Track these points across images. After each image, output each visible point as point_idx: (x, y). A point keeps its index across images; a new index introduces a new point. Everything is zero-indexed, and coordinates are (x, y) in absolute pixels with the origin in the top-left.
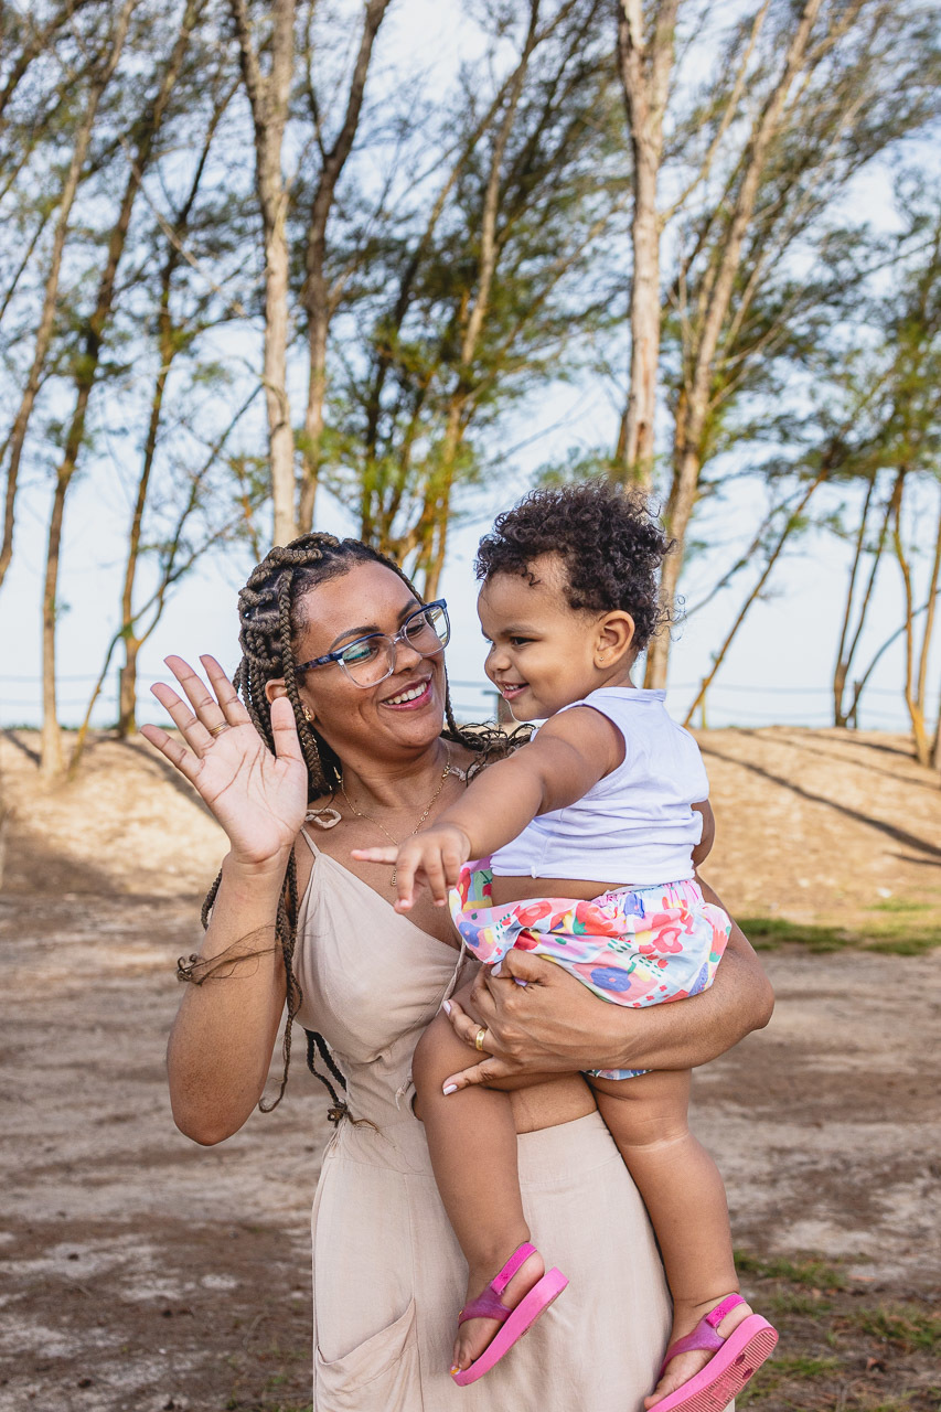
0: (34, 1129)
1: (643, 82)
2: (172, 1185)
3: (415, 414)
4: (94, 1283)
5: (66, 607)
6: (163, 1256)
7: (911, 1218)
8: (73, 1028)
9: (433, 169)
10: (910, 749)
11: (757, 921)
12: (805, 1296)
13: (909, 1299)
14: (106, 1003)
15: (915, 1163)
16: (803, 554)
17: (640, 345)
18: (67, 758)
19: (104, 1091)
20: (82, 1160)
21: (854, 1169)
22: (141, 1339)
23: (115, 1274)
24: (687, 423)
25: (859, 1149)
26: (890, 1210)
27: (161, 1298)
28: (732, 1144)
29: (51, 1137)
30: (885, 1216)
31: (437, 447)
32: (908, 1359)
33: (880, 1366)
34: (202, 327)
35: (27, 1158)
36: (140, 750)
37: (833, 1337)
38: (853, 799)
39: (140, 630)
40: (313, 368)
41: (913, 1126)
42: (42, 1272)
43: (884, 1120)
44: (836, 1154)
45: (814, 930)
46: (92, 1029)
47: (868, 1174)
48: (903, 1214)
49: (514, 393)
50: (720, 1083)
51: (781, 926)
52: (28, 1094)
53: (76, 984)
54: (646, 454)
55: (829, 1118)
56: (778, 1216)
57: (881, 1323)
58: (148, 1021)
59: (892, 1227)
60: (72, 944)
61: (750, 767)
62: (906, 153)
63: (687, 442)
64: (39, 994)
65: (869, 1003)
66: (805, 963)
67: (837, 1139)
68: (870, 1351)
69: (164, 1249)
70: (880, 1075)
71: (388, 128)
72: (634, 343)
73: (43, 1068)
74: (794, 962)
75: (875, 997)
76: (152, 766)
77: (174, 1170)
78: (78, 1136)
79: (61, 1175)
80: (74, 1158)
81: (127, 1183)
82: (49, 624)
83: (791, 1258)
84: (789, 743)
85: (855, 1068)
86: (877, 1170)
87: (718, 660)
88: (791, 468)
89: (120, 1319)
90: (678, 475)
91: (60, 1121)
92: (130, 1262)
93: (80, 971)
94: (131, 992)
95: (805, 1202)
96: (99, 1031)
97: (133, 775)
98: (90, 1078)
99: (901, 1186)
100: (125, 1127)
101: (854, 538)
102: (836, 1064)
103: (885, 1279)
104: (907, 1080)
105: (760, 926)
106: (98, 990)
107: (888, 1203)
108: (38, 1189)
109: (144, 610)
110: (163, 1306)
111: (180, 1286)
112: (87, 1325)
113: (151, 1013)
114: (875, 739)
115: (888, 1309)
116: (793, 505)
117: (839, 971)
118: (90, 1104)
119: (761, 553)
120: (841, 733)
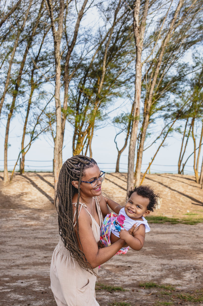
0: (10, 258)
1: (139, 34)
2: (39, 269)
3: (87, 104)
4: (27, 287)
5: (10, 145)
6: (40, 283)
7: (189, 278)
8: (16, 238)
9: (92, 50)
10: (195, 179)
11: (160, 217)
12: (167, 291)
13: (187, 292)
14: (22, 232)
15: (190, 267)
16: (172, 136)
17: (137, 91)
18: (9, 178)
19: (24, 251)
20: (20, 264)
21: (178, 268)
22: (38, 297)
23: (31, 286)
24: (147, 107)
25: (180, 264)
26: (185, 276)
27: (41, 290)
28: (154, 263)
29: (14, 260)
30: (184, 277)
31: (92, 112)
32: (186, 303)
33: (181, 304)
34: (40, 83)
35: (9, 264)
36: (25, 177)
37: (172, 299)
38: (182, 190)
39: (25, 151)
40: (65, 94)
41: (191, 260)
42: (16, 285)
43: (185, 259)
44: (175, 265)
45: (172, 219)
46: (20, 238)
47: (181, 269)
48: (188, 277)
49: (110, 100)
50: (151, 251)
51: (165, 218)
52: (8, 251)
53: (15, 228)
54: (138, 115)
55: (174, 258)
56: (162, 277)
57: (182, 296)
58: (31, 236)
59: (185, 279)
60: (13, 220)
61: (159, 183)
62: (196, 47)
63: (147, 111)
64: (7, 230)
65: (183, 235)
66: (170, 226)
67: (175, 262)
68: (179, 301)
69: (40, 281)
70: (185, 250)
71: (83, 40)
72: (136, 91)
73: (10, 246)
74: (168, 226)
75: (185, 234)
76: (28, 181)
77: (40, 266)
78: (19, 260)
79: (17, 267)
80: (19, 264)
81: (30, 269)
82: (6, 149)
83: (165, 285)
84: (168, 178)
85: (180, 248)
86: (183, 269)
87: (153, 160)
88: (169, 117)
89: (33, 294)
90: (145, 119)
91: (15, 257)
92: (33, 284)
93: (16, 226)
94: (27, 230)
95: (168, 275)
96: (21, 238)
97: (24, 182)
98: (20, 248)
99: (188, 271)
100: (29, 258)
101: (183, 133)
102: (176, 247)
103: (183, 289)
104: (190, 251)
105: (161, 218)
106: (20, 230)
107: (185, 275)
108: (13, 270)
109: (27, 146)
110: (41, 292)
111: (44, 288)
112: (27, 295)
113: (32, 235)
114: (187, 177)
115: (183, 294)
116: (170, 125)
117: (177, 228)
118: (21, 253)
119: (163, 136)
120: (180, 175)
